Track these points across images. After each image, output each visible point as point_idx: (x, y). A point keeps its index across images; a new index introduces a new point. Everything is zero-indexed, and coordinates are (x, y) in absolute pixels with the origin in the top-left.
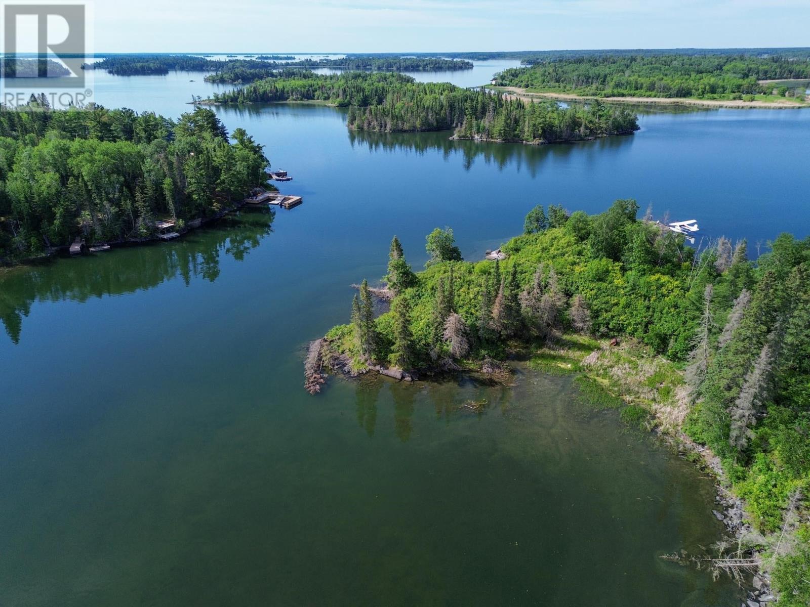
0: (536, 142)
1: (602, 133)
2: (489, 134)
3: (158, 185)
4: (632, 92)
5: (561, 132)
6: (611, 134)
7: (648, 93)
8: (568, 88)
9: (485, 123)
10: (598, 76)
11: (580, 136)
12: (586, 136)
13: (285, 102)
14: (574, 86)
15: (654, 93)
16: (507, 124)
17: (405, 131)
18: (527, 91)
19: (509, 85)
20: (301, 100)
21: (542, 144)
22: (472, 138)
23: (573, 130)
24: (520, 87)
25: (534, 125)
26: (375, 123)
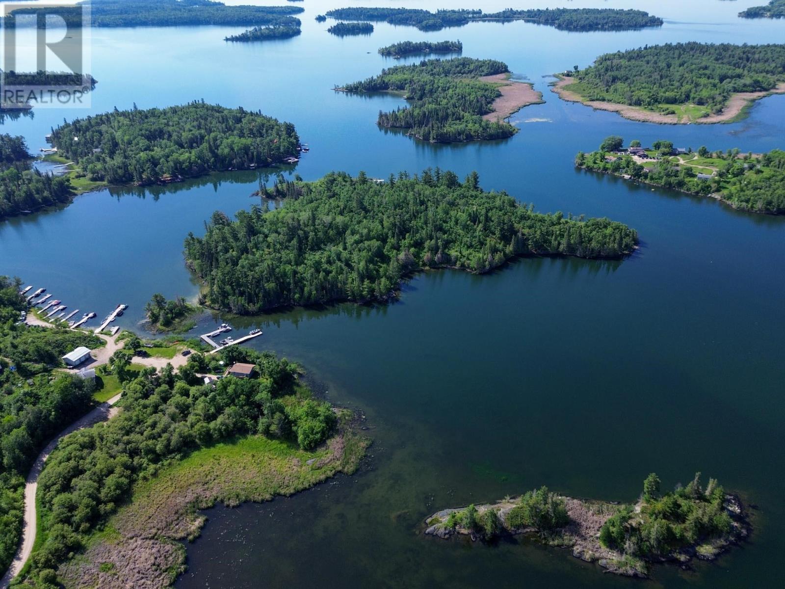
3: (253, 153)
5: (450, 137)
7: (621, 100)
13: (386, 91)
15: (624, 100)
17: (397, 127)
20: (396, 90)
24: (577, 78)
26: (385, 121)
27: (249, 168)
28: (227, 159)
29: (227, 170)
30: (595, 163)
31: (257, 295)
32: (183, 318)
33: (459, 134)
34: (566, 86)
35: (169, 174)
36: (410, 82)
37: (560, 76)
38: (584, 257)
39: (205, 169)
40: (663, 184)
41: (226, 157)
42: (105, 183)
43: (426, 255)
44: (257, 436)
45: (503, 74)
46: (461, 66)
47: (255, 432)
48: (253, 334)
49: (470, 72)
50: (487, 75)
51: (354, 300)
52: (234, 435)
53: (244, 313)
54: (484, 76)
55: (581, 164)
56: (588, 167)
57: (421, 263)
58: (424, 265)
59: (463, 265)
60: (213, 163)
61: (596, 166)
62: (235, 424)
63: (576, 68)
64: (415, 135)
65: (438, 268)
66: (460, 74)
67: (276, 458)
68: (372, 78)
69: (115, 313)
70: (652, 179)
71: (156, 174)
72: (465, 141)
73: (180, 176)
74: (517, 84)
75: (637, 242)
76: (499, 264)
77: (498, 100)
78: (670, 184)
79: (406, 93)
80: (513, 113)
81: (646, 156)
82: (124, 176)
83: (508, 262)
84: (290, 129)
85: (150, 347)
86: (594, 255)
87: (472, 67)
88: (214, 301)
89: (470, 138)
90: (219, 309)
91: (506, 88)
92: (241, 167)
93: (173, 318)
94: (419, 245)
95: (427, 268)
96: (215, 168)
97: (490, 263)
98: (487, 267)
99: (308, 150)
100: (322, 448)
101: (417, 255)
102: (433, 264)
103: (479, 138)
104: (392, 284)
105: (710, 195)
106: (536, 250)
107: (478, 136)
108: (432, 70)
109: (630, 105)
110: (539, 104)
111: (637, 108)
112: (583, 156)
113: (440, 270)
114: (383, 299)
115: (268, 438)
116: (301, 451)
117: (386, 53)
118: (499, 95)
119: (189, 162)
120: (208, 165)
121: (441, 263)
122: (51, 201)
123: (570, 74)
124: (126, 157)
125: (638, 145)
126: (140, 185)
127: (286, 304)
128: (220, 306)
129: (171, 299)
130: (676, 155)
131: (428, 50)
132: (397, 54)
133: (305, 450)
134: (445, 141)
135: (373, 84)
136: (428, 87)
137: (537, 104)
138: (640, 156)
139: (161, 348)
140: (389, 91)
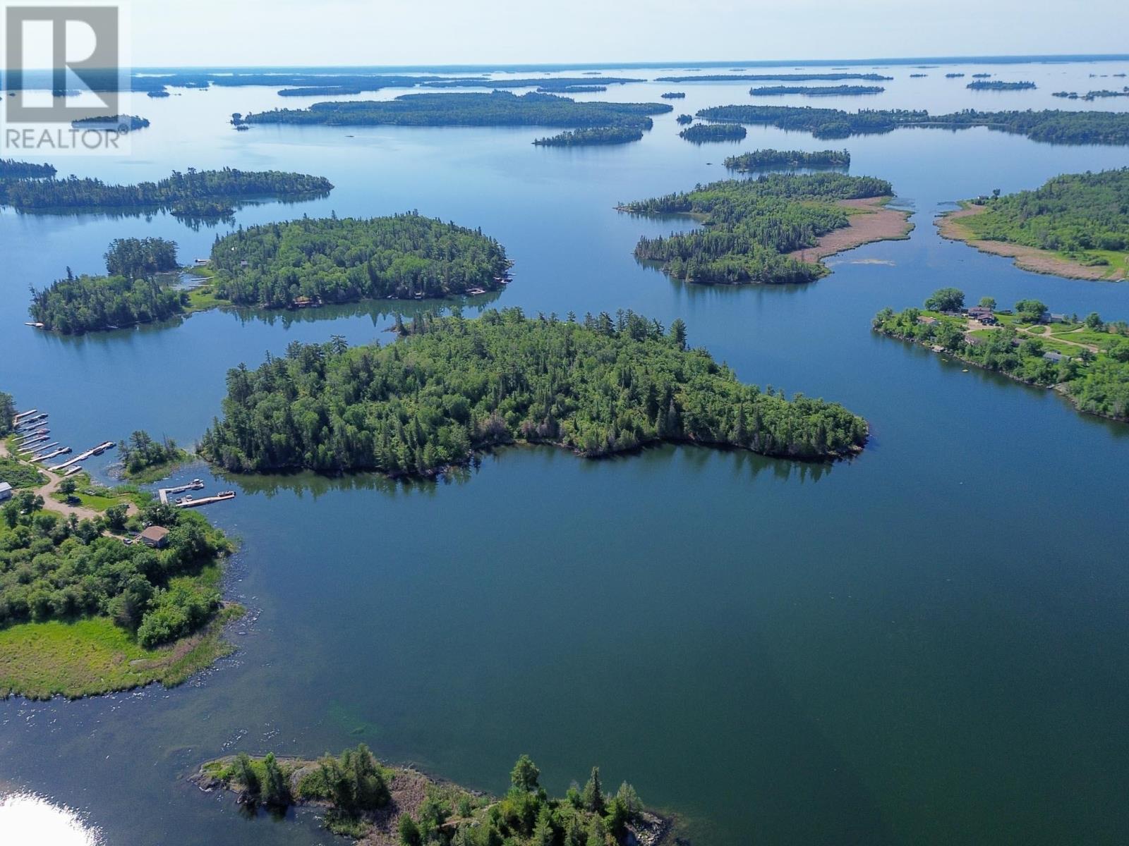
11: (727, 280)
17: (657, 260)
20: (699, 212)
27: (413, 298)
28: (388, 284)
29: (385, 298)
30: (900, 324)
31: (257, 448)
32: (161, 466)
33: (730, 272)
34: (964, 217)
35: (307, 296)
36: (723, 202)
37: (968, 203)
38: (760, 453)
39: (356, 294)
40: (985, 363)
41: (387, 281)
42: (229, 302)
43: (526, 423)
44: (105, 619)
45: (880, 198)
46: (817, 184)
47: (105, 614)
48: (221, 496)
49: (827, 192)
50: (852, 197)
51: (385, 471)
52: (82, 613)
53: (237, 469)
54: (847, 199)
56: (886, 330)
57: (515, 433)
58: (520, 436)
59: (571, 443)
60: (369, 287)
61: (899, 329)
62: (85, 597)
63: (997, 192)
64: (671, 271)
65: (537, 443)
66: (811, 195)
67: (100, 650)
68: (674, 195)
69: (92, 452)
70: (971, 353)
71: (289, 296)
72: (736, 283)
73: (320, 301)
74: (889, 211)
75: (860, 440)
76: (625, 447)
77: (837, 232)
78: (995, 364)
79: (708, 217)
80: (844, 250)
81: (993, 322)
82: (252, 296)
83: (640, 446)
84: (495, 252)
85: (89, 495)
86: (776, 451)
87: (833, 185)
88: (210, 451)
89: (744, 279)
90: (211, 461)
91: (865, 216)
92: (404, 296)
93: (148, 465)
94: (521, 409)
95: (524, 441)
96: (371, 294)
97: (610, 445)
98: (601, 450)
99: (510, 281)
100: (165, 648)
101: (514, 423)
102: (533, 438)
103: (759, 280)
104: (450, 456)
105: (1053, 385)
106: (695, 435)
107: (758, 277)
108: (769, 188)
109: (1043, 248)
110: (898, 240)
111: (1052, 253)
112: (889, 313)
113: (540, 446)
114: (426, 473)
115: (115, 625)
116: (139, 647)
117: (733, 164)
118: (845, 225)
119: (337, 284)
120: (362, 290)
121: (546, 437)
122: (149, 317)
123: (982, 201)
124: (264, 273)
125: (992, 305)
126: (265, 308)
127: (295, 466)
128: (213, 457)
129: (157, 440)
130: (1046, 323)
131: (797, 162)
132: (747, 166)
133: (144, 646)
134: (705, 281)
135: (669, 203)
136: (738, 210)
137: (894, 240)
138: (981, 321)
139: (102, 498)
140: (692, 213)
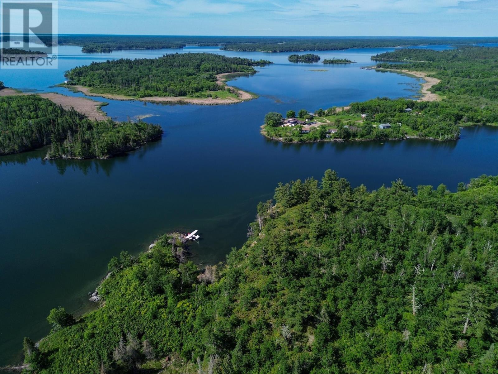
0: (105, 157)
1: (143, 141)
2: (73, 154)
4: (156, 93)
6: (148, 141)
7: (165, 94)
8: (117, 89)
9: (67, 144)
10: (134, 80)
11: (131, 147)
12: (134, 146)
14: (121, 87)
15: (167, 94)
16: (83, 148)
18: (92, 91)
19: (77, 84)
21: (109, 158)
22: (61, 157)
23: (126, 144)
24: (86, 85)
25: (101, 147)
45: (6, 89)
55: (291, 140)
70: (362, 136)
109: (176, 96)
137: (105, 105)
